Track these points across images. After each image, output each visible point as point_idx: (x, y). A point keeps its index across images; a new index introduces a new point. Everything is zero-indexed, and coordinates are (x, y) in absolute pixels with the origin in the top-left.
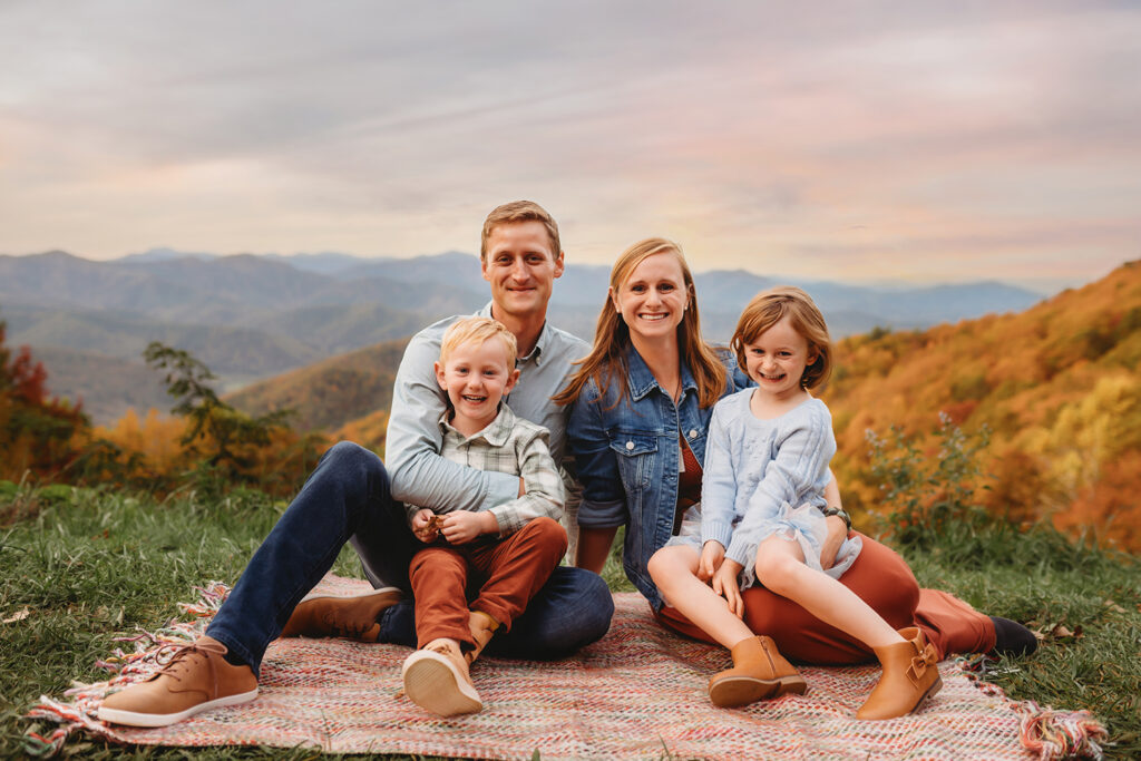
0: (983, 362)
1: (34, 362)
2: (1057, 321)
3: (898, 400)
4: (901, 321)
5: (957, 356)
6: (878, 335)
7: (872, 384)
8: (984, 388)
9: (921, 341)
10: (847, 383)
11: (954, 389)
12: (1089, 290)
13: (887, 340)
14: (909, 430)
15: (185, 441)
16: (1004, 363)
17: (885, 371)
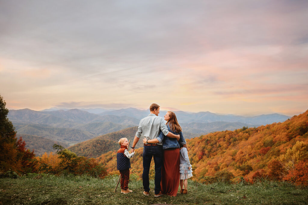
0: (272, 136)
1: (23, 141)
2: (291, 125)
3: (249, 146)
4: (251, 125)
5: (265, 134)
6: (244, 129)
7: (243, 142)
8: (272, 143)
9: (256, 130)
10: (237, 142)
11: (264, 143)
12: (300, 116)
13: (247, 130)
14: (252, 155)
15: (61, 164)
16: (278, 136)
17: (247, 139)
